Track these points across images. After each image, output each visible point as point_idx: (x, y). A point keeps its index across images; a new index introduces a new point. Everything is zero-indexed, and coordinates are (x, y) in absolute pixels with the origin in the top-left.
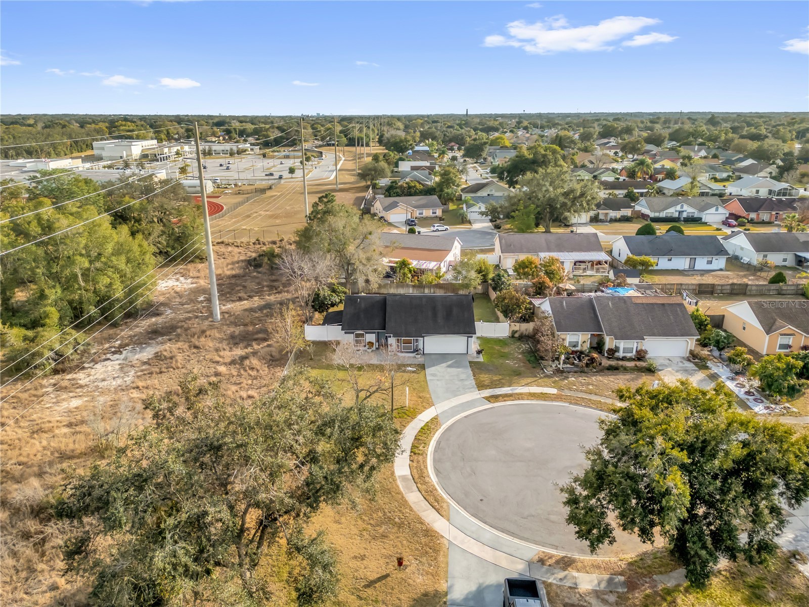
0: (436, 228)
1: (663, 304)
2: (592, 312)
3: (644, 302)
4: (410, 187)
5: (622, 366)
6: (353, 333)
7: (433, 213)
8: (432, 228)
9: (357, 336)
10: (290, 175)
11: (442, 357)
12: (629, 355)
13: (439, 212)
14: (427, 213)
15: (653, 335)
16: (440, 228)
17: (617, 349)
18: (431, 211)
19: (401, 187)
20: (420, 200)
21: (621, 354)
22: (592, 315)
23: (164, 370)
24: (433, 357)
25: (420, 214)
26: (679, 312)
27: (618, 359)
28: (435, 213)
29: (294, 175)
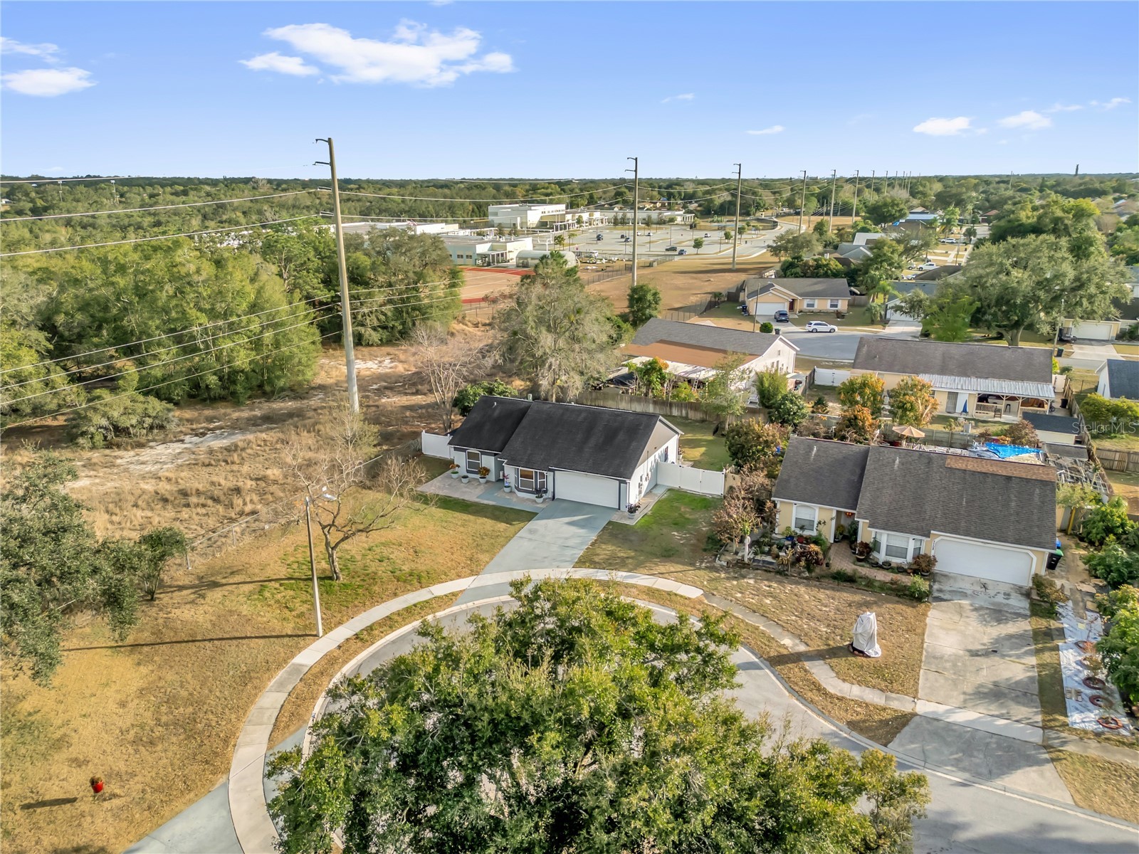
0: (813, 327)
1: (1009, 478)
2: (858, 471)
3: (970, 467)
4: (818, 266)
5: (866, 578)
6: (464, 450)
7: (832, 306)
8: (808, 328)
9: (470, 456)
10: (695, 251)
11: (576, 507)
12: (896, 561)
13: (842, 305)
14: (823, 304)
15: (955, 531)
16: (820, 328)
17: (876, 546)
18: (829, 302)
19: (806, 264)
20: (816, 284)
21: (881, 557)
22: (856, 478)
23: (213, 462)
24: (565, 505)
25: (808, 305)
26: (1036, 499)
27: (876, 565)
28: (836, 306)
29: (700, 251)
